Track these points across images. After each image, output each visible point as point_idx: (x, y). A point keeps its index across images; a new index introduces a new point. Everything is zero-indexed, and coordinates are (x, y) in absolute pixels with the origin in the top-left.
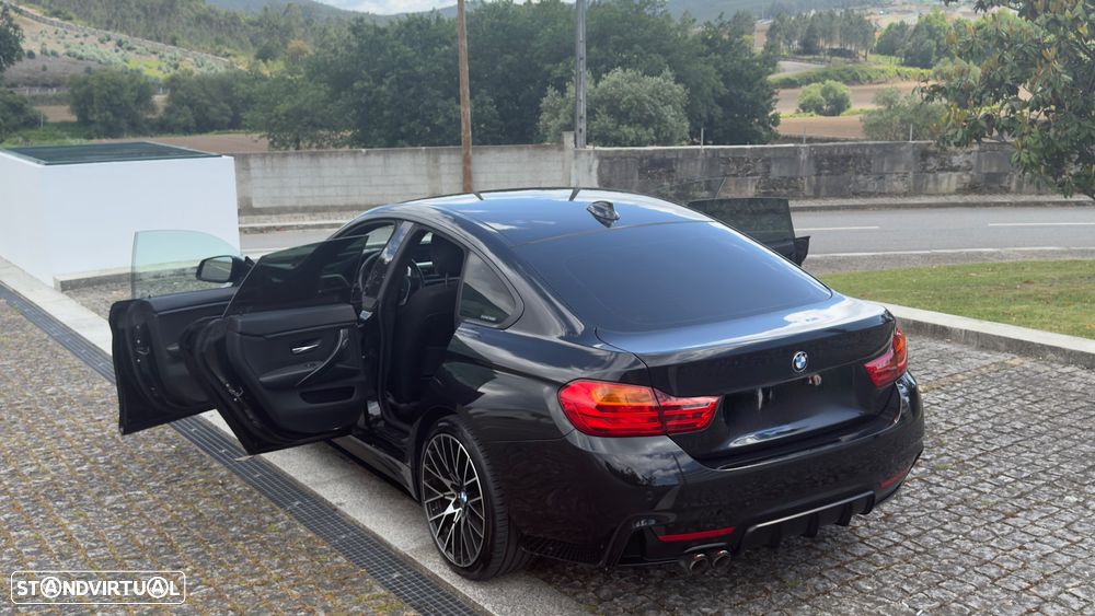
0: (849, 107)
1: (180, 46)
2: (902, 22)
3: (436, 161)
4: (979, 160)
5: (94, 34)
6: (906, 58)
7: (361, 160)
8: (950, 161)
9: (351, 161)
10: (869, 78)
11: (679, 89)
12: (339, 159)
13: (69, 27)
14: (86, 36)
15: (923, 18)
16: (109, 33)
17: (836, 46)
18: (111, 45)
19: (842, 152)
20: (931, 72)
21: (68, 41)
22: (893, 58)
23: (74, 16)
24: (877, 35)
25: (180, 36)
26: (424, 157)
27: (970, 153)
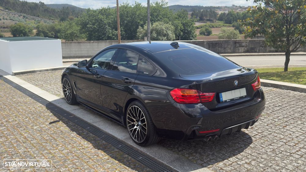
0: (212, 34)
1: (40, 17)
2: (224, 13)
3: (111, 44)
4: (249, 44)
5: (17, 14)
6: (225, 21)
7: (91, 44)
8: (242, 44)
9: (89, 44)
10: (216, 26)
11: (173, 27)
12: (86, 44)
13: (10, 12)
14: (15, 15)
15: (229, 12)
16: (21, 14)
17: (208, 19)
18: (22, 17)
19: (215, 42)
20: (231, 25)
21: (10, 16)
22: (222, 22)
23: (12, 9)
24: (218, 16)
25: (40, 15)
26: (108, 43)
27: (247, 42)
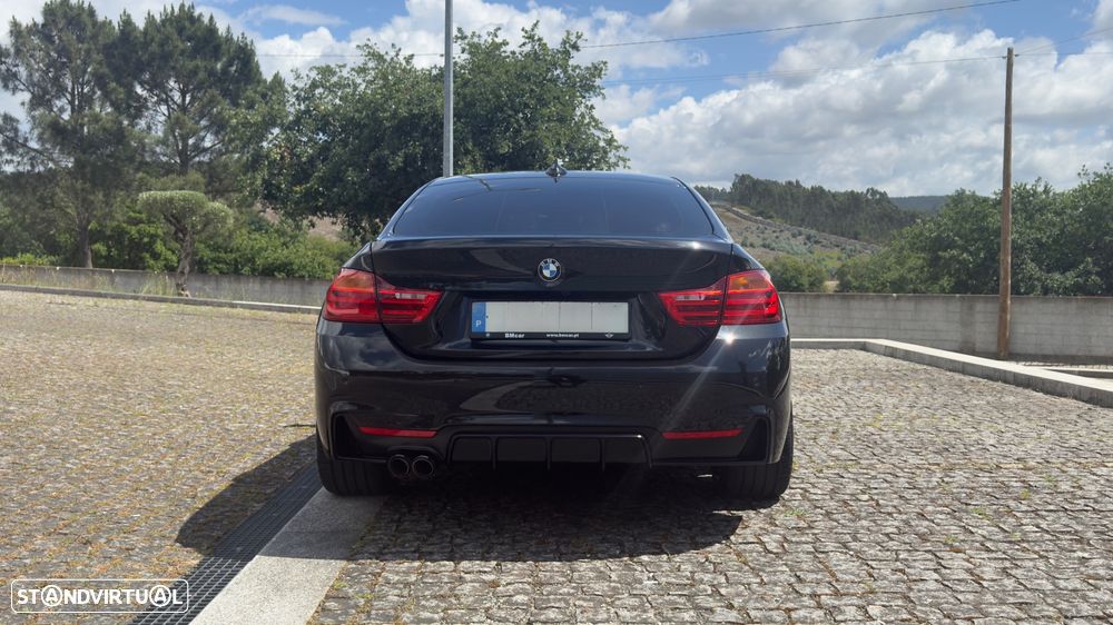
1: (860, 240)
3: (971, 308)
5: (788, 229)
9: (881, 305)
12: (870, 302)
13: (769, 224)
14: (781, 231)
16: (802, 229)
18: (801, 239)
21: (766, 236)
23: (775, 215)
25: (862, 231)
26: (959, 304)
